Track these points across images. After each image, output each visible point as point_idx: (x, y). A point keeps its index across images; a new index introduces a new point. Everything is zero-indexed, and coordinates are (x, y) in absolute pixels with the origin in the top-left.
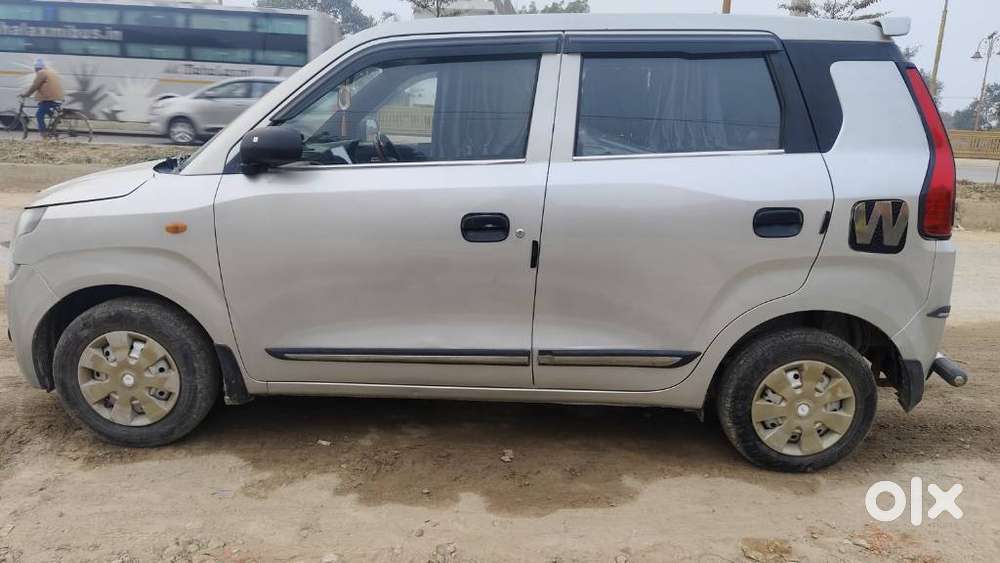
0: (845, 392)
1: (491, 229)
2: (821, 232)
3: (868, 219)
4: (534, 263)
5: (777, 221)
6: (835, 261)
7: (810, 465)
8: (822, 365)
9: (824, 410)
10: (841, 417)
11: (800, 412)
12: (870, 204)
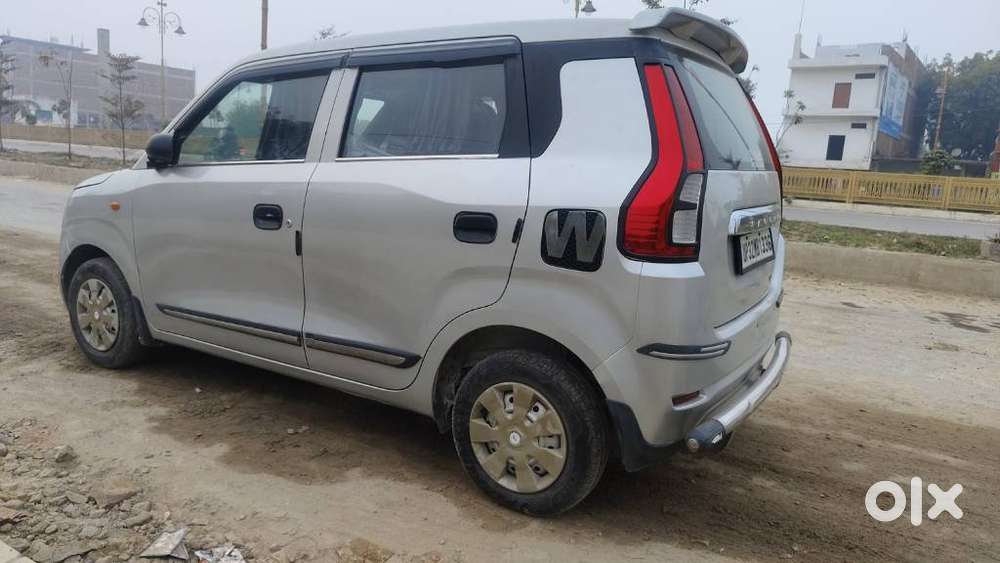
0: (554, 426)
1: (270, 218)
2: (514, 241)
3: (560, 230)
4: (299, 251)
5: (475, 226)
6: (529, 274)
7: (525, 505)
8: (531, 391)
9: (536, 444)
10: (553, 456)
11: (513, 441)
12: (563, 213)
